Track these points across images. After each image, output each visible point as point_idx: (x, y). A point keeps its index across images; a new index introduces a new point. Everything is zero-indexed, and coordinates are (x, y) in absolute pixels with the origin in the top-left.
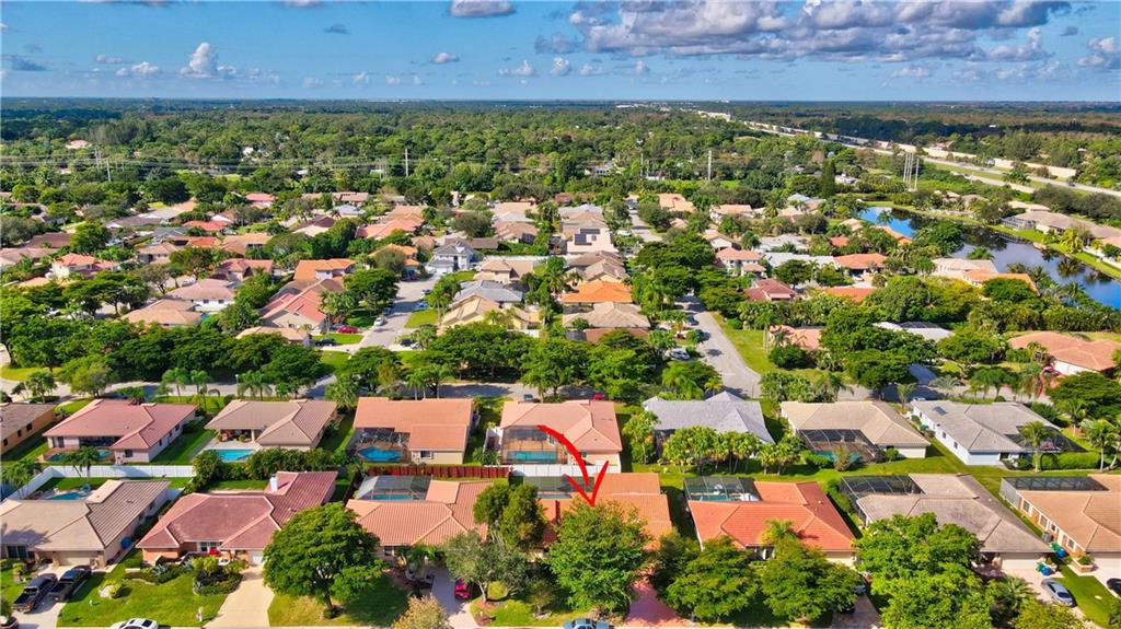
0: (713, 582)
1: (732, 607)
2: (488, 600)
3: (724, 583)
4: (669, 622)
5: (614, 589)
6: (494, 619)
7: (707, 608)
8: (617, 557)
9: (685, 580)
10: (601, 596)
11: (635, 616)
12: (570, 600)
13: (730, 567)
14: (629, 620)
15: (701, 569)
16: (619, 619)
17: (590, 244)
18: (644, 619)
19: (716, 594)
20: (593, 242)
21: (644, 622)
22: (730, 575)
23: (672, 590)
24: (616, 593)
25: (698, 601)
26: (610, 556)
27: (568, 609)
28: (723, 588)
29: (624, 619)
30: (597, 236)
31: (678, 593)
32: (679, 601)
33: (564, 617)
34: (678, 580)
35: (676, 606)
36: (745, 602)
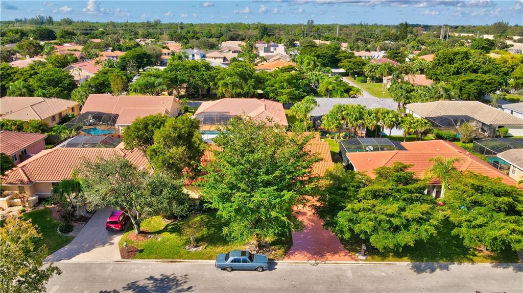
0: (393, 208)
1: (416, 237)
2: (140, 232)
3: (403, 209)
4: (337, 256)
5: (274, 214)
6: (141, 251)
7: (386, 238)
8: (277, 173)
9: (357, 206)
10: (258, 223)
11: (297, 250)
12: (225, 230)
13: (410, 192)
14: (292, 254)
15: (375, 195)
16: (281, 251)
17: (273, 52)
18: (308, 251)
19: (396, 221)
20: (275, 51)
21: (309, 255)
22: (410, 201)
23: (342, 218)
24: (277, 218)
25: (375, 230)
26: (267, 173)
27: (224, 241)
28: (403, 214)
29: (286, 253)
30: (277, 48)
31: (350, 220)
32: (351, 230)
33: (220, 249)
34: (349, 206)
35: (347, 236)
36: (432, 231)
